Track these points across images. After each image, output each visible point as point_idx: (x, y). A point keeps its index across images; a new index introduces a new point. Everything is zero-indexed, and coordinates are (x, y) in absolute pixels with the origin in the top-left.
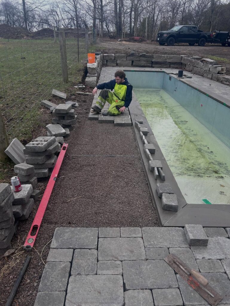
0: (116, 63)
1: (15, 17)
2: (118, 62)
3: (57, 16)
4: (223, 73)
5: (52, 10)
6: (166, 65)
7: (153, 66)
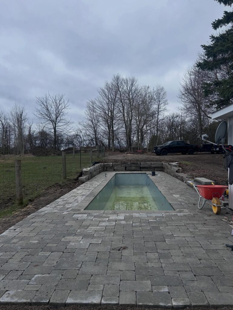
0: (113, 169)
1: (48, 141)
2: (115, 168)
3: (80, 139)
4: (180, 172)
5: (76, 135)
6: (151, 169)
7: (141, 170)
